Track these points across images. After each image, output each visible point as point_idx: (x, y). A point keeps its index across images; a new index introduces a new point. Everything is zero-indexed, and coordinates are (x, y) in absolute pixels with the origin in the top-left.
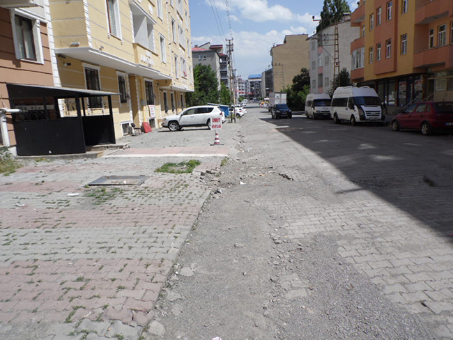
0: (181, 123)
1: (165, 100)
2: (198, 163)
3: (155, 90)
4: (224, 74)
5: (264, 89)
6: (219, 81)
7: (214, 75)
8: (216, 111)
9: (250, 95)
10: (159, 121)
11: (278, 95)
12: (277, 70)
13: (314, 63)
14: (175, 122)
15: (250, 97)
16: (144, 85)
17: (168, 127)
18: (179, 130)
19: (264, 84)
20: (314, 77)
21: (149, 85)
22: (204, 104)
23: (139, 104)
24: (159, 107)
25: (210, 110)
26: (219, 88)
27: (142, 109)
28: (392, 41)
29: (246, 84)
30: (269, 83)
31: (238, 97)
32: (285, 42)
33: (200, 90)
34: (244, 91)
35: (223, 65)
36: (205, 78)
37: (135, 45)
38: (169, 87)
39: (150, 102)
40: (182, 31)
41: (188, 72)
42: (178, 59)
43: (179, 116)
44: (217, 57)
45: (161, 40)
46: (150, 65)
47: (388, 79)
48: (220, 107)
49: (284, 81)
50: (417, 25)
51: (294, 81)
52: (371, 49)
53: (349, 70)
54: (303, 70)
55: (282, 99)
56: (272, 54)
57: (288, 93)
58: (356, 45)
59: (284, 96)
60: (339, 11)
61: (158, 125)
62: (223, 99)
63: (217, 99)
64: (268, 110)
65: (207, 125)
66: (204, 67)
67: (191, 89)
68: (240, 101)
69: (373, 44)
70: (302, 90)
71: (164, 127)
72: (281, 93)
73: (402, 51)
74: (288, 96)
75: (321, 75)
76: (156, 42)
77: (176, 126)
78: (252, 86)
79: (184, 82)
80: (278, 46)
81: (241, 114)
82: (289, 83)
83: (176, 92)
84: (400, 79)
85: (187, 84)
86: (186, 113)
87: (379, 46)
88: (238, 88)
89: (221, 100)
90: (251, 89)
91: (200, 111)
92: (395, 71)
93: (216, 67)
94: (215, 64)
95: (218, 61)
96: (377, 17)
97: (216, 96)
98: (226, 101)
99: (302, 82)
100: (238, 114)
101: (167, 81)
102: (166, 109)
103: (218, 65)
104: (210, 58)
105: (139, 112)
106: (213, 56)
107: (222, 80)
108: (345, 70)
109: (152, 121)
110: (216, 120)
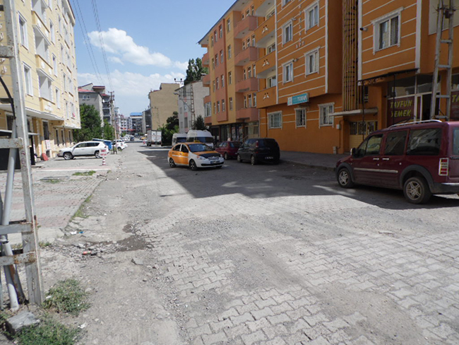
0: (73, 154)
1: (57, 136)
2: (95, 172)
3: (50, 129)
4: (106, 112)
5: (144, 125)
6: (102, 119)
7: (97, 113)
8: (102, 146)
9: (131, 131)
10: (53, 152)
11: (155, 132)
12: (153, 112)
13: (181, 108)
14: (69, 153)
15: (133, 133)
16: (42, 124)
17: (63, 156)
18: (72, 159)
19: (144, 122)
20: (181, 119)
21: (45, 124)
22: (90, 140)
23: (39, 139)
24: (53, 141)
25: (97, 144)
26: (102, 124)
27: (41, 144)
28: (225, 100)
29: (128, 120)
30: (149, 121)
31: (120, 133)
32: (161, 88)
33: (86, 127)
34: (126, 127)
35: (106, 105)
36: (88, 116)
37: (41, 99)
38: (62, 126)
39: (46, 138)
40: (70, 81)
41: (75, 114)
42: (68, 104)
43: (72, 149)
44: (100, 98)
45: (57, 91)
46: (50, 112)
47: (226, 125)
48: (105, 142)
49: (160, 121)
50: (237, 93)
51: (168, 121)
52: (214, 104)
53: (203, 116)
54: (175, 113)
55: (157, 136)
56: (150, 97)
57: (163, 131)
58: (207, 100)
59: (159, 134)
60: (200, 70)
61: (53, 155)
62: (106, 134)
63: (100, 134)
64: (146, 145)
65: (94, 155)
66: (88, 107)
67: (79, 127)
68: (122, 136)
69: (215, 102)
70: (174, 129)
71: (59, 156)
72: (157, 130)
73: (231, 109)
74: (163, 133)
75: (186, 118)
76: (53, 94)
77: (71, 156)
78: (134, 123)
79: (73, 122)
80: (154, 91)
81: (122, 148)
82: (164, 123)
83: (65, 129)
84: (231, 125)
85: (75, 123)
86: (77, 147)
87: (218, 103)
88: (120, 125)
89: (104, 135)
90: (133, 125)
91: (88, 145)
92: (227, 120)
93: (99, 106)
94: (99, 104)
95: (101, 101)
96: (217, 84)
97: (100, 132)
98: (109, 136)
99: (173, 123)
100: (119, 148)
101: (60, 122)
102: (57, 143)
103: (101, 105)
104: (93, 99)
105: (39, 145)
106: (96, 97)
107: (104, 118)
108: (200, 117)
109: (48, 152)
110: (103, 151)
